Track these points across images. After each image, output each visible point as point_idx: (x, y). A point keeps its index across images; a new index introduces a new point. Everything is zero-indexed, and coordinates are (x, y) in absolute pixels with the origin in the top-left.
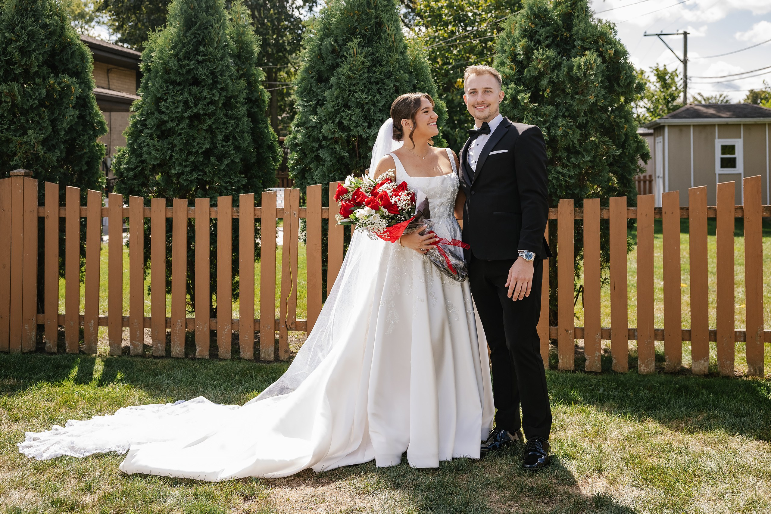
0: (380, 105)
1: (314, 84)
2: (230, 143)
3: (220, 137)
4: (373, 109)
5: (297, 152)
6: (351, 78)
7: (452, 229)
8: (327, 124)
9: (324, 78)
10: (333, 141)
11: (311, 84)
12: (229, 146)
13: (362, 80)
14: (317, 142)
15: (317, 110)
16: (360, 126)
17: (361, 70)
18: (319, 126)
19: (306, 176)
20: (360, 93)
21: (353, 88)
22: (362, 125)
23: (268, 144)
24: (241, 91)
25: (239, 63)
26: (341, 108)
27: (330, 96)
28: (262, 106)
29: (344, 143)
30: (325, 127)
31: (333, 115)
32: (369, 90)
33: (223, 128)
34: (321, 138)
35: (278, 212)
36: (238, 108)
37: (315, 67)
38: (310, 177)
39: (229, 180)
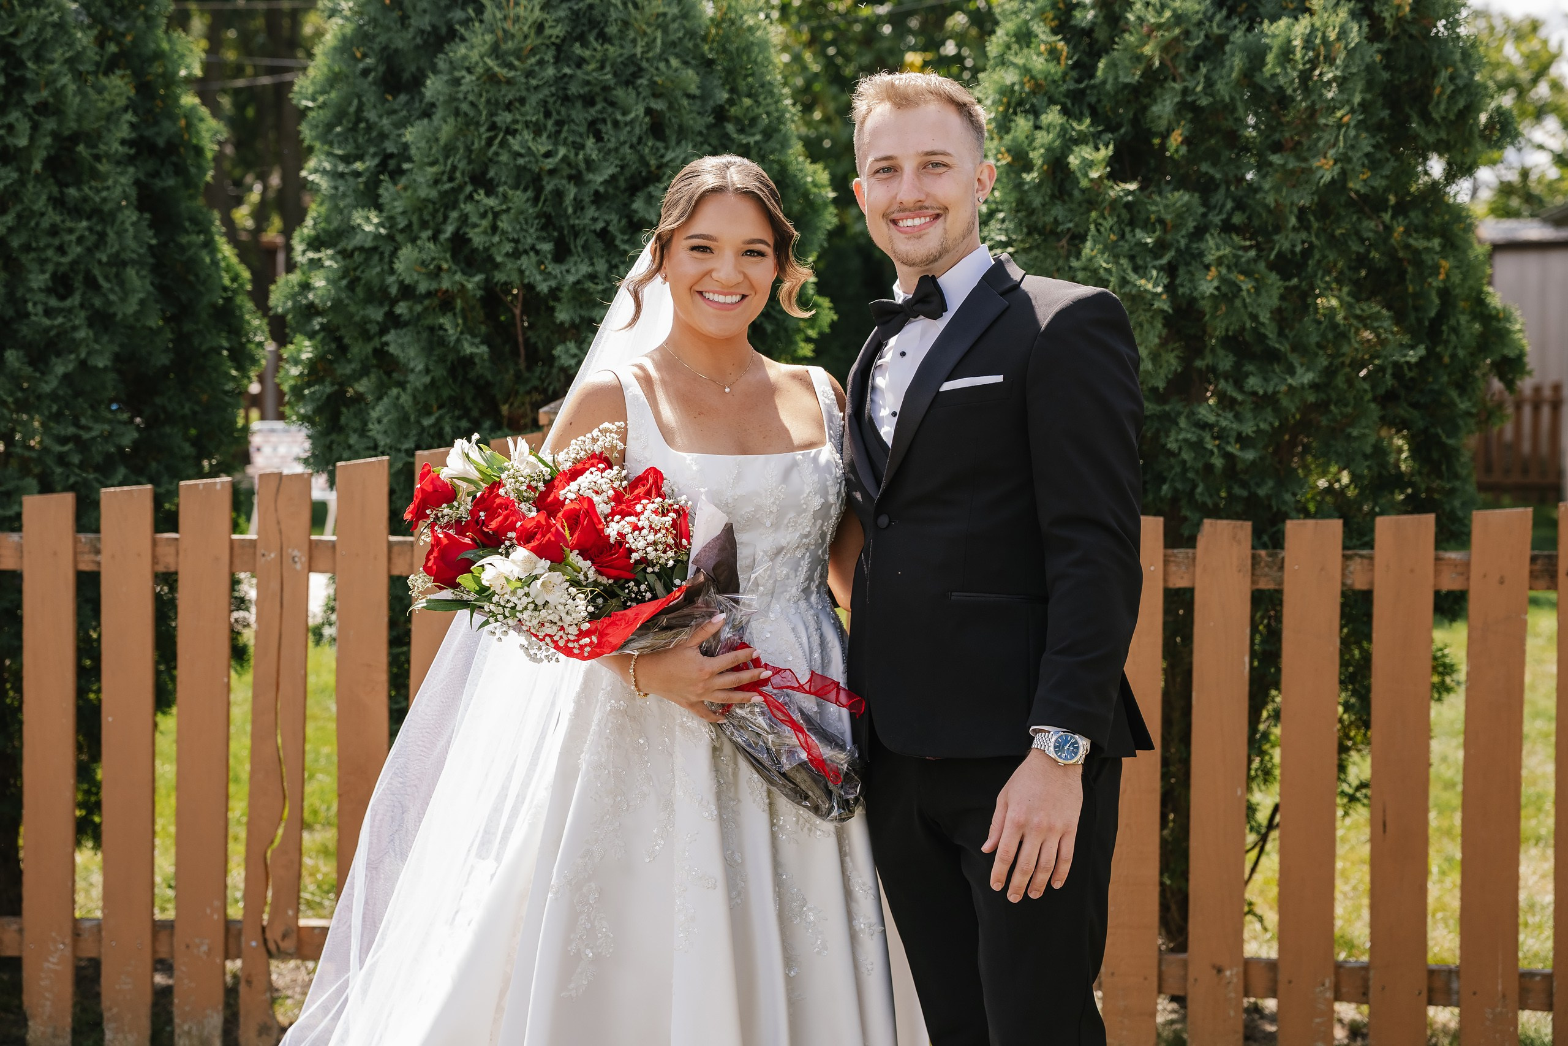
0: (598, 179)
1: (370, 98)
2: (75, 300)
3: (38, 280)
4: (572, 191)
5: (311, 336)
6: (499, 82)
7: (816, 638)
8: (413, 240)
9: (406, 76)
10: (436, 301)
11: (359, 97)
12: (70, 310)
13: (537, 88)
14: (381, 304)
15: (381, 191)
16: (526, 252)
17: (533, 51)
18: (387, 249)
19: (343, 420)
20: (527, 136)
21: (504, 118)
22: (533, 248)
23: (214, 306)
24: (111, 118)
25: (106, 12)
26: (461, 188)
27: (423, 144)
28: (193, 170)
29: (473, 308)
30: (407, 253)
31: (436, 211)
32: (559, 123)
33: (48, 246)
34: (394, 290)
35: (237, 550)
36: (102, 177)
37: (375, 36)
38: (356, 424)
39: (71, 430)
